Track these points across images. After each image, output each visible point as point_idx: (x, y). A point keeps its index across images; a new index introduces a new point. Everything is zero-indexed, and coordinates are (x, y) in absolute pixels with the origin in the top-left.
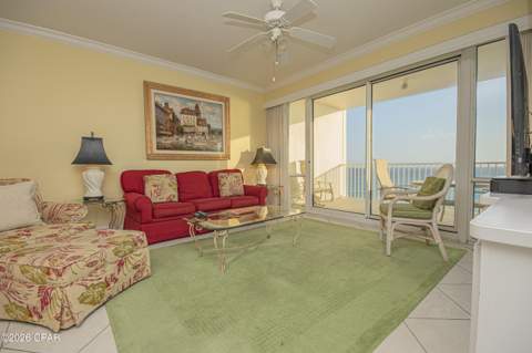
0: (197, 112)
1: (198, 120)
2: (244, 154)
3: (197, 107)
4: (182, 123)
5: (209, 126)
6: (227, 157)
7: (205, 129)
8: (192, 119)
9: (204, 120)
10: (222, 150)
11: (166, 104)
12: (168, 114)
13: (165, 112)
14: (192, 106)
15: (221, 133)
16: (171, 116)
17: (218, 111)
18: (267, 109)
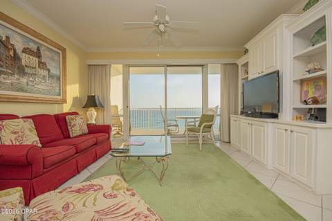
0: (38, 54)
1: (40, 63)
2: (75, 99)
3: (38, 49)
4: (23, 63)
5: (49, 70)
6: (64, 101)
7: (46, 73)
8: (34, 60)
9: (44, 64)
10: (59, 95)
11: (7, 38)
12: (9, 49)
13: (6, 47)
14: (33, 47)
15: (59, 78)
16: (12, 53)
17: (56, 58)
18: (89, 65)
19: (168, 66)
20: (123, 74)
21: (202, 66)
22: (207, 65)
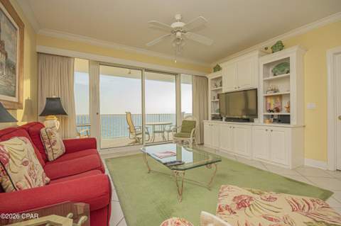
7: (3, 59)
9: (3, 44)
18: (38, 53)
19: (147, 70)
20: (89, 73)
21: (176, 74)
22: (180, 74)
